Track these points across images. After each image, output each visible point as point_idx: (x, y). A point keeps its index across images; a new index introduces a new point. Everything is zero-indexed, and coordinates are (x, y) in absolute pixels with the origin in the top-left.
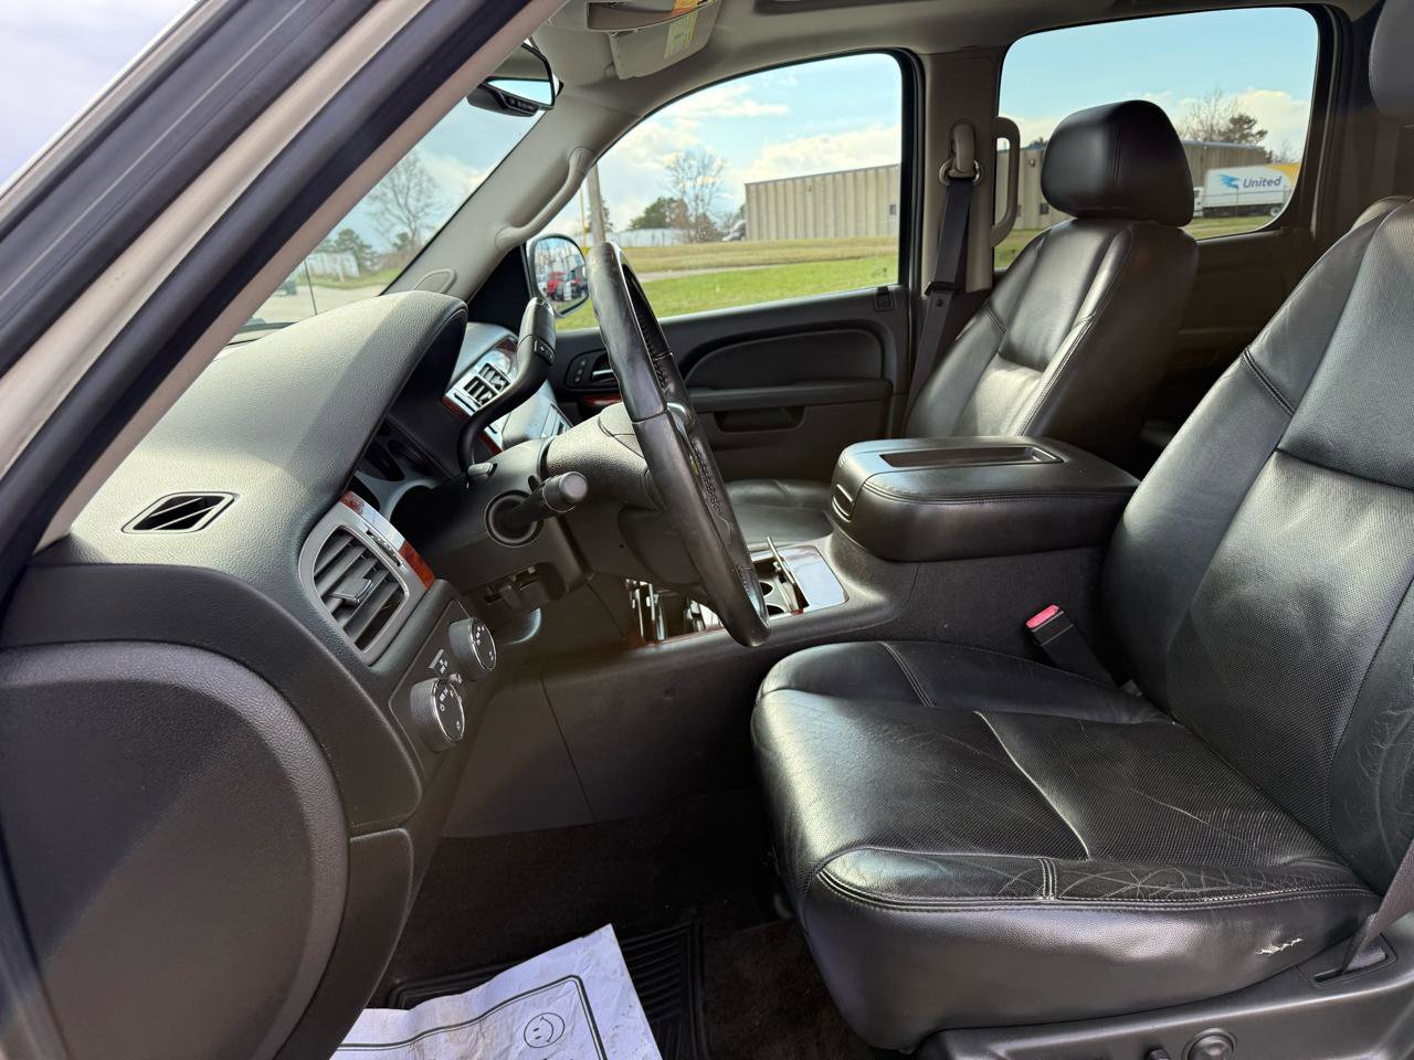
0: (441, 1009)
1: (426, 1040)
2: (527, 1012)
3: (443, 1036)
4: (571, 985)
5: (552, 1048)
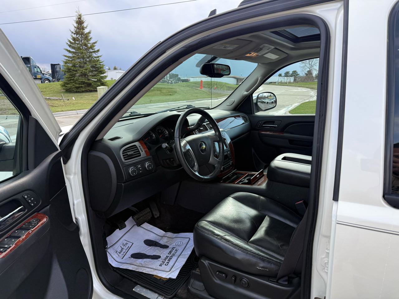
0: (170, 234)
1: (164, 237)
2: (179, 240)
3: (166, 238)
4: (188, 239)
5: (178, 246)
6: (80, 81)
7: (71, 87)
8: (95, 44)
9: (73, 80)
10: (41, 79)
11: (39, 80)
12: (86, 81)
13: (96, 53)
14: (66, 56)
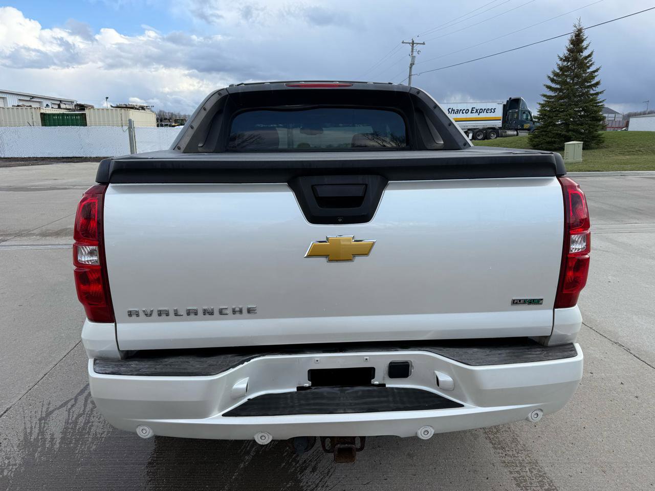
6: (553, 133)
7: (540, 142)
8: (596, 74)
9: (545, 131)
10: (528, 130)
11: (527, 131)
12: (564, 133)
13: (594, 88)
14: (545, 96)
